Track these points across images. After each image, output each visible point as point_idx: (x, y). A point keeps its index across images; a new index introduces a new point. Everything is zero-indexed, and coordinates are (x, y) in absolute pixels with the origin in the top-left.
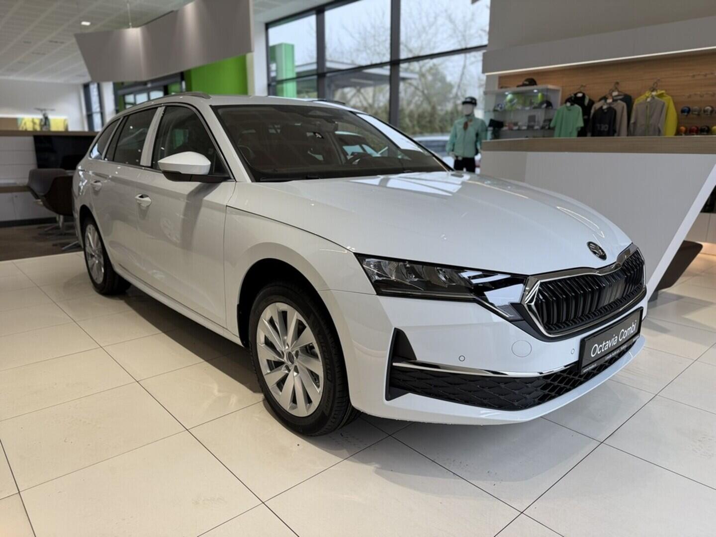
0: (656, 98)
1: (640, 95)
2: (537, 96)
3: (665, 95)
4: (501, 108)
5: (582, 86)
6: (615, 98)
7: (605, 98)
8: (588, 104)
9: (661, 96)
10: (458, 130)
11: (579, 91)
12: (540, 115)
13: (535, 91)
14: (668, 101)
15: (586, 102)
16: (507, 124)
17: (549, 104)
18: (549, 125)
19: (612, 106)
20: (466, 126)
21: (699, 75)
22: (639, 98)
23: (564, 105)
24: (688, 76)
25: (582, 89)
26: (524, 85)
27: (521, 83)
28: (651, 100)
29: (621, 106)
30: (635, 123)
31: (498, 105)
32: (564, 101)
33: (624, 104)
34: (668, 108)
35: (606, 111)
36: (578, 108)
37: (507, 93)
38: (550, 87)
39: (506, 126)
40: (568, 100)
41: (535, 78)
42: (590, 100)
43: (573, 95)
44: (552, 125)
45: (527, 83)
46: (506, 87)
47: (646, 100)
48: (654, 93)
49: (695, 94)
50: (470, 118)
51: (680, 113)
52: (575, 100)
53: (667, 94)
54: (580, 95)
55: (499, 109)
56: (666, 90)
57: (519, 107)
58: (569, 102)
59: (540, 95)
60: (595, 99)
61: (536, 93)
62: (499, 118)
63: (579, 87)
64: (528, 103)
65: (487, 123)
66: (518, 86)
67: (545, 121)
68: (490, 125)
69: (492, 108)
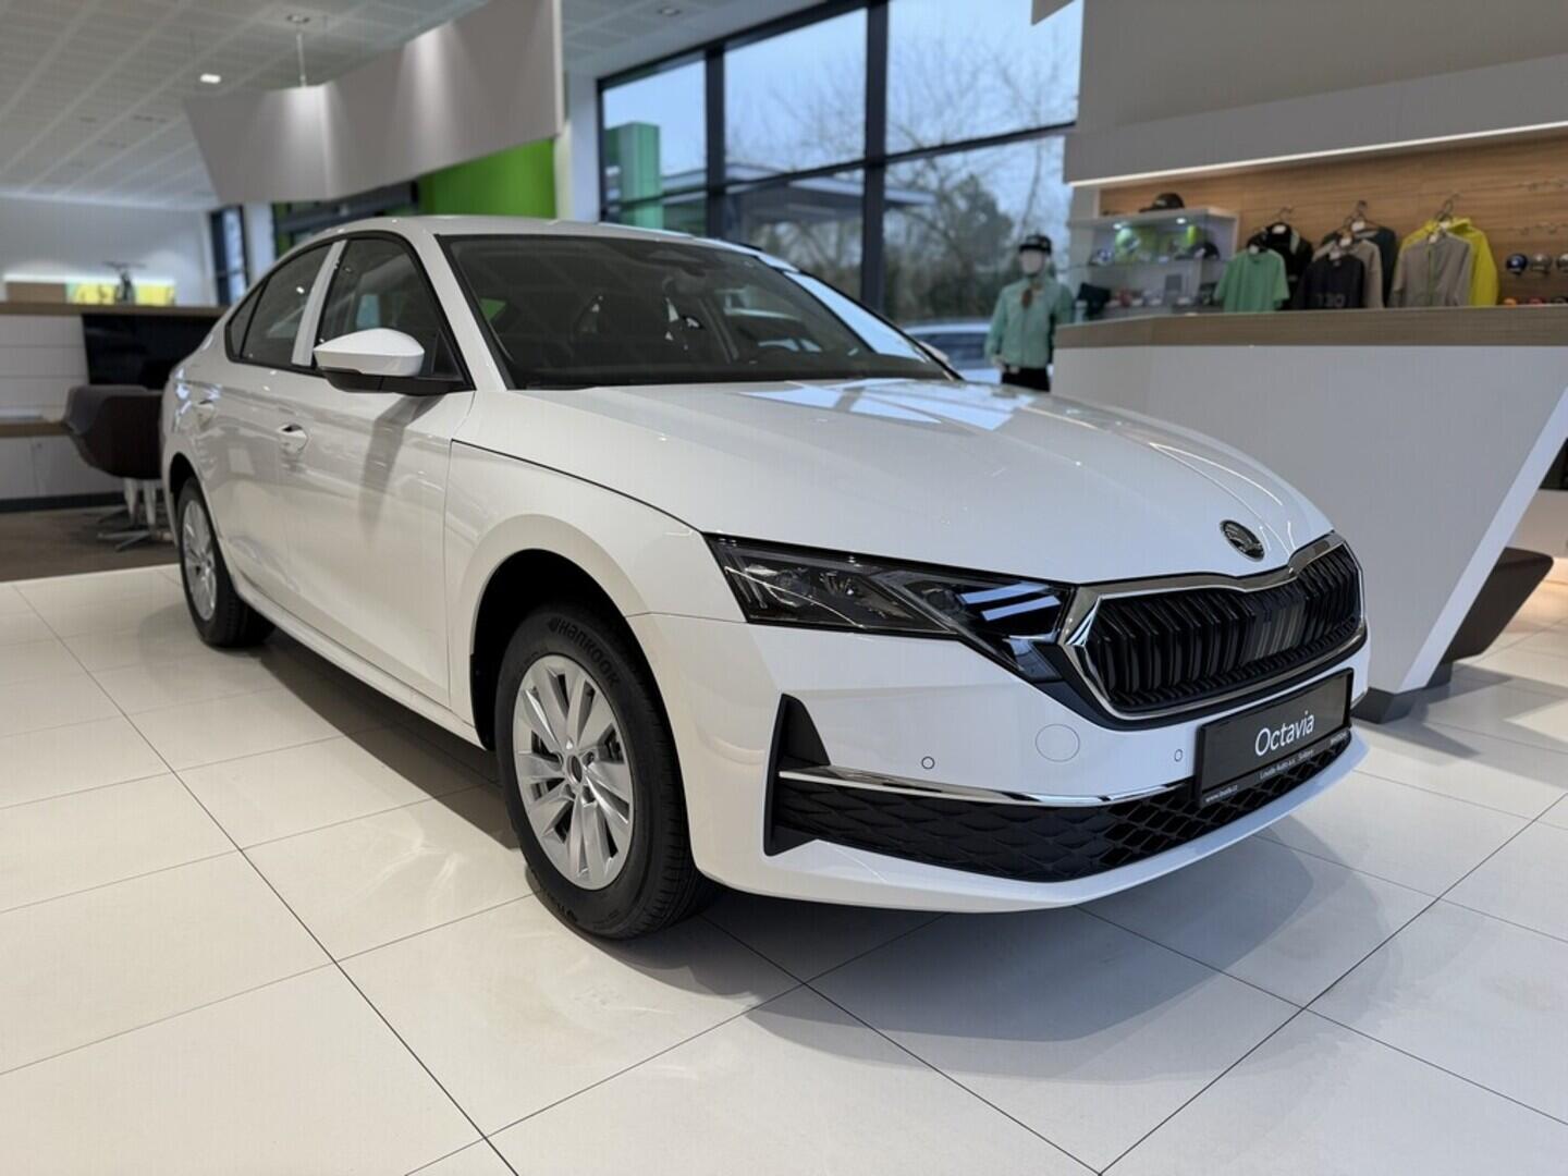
0: (1450, 235)
1: (1414, 228)
2: (1185, 232)
3: (1470, 228)
4: (1105, 259)
5: (1284, 209)
6: (1358, 236)
7: (1337, 237)
8: (1299, 249)
9: (1460, 230)
10: (1009, 306)
11: (1277, 220)
12: (1192, 274)
13: (1181, 221)
14: (1477, 241)
15: (1294, 244)
16: (1118, 294)
17: (1211, 250)
18: (1211, 296)
19: (1352, 252)
20: (1027, 299)
21: (1546, 184)
22: (1411, 237)
23: (1244, 252)
24: (1520, 186)
25: (1284, 216)
26: (1156, 208)
27: (1148, 204)
28: (1438, 240)
29: (1369, 251)
30: (1402, 292)
31: (1099, 253)
32: (1244, 243)
33: (1375, 248)
34: (1476, 257)
35: (1337, 264)
36: (1275, 258)
37: (1117, 226)
38: (1214, 211)
39: (1116, 298)
40: (1252, 241)
41: (1180, 193)
42: (1302, 241)
43: (1263, 230)
44: (1217, 294)
45: (1161, 203)
46: (1115, 213)
47: (1428, 238)
48: (1445, 225)
49: (1538, 227)
50: (1036, 281)
51: (1504, 269)
52: (1269, 240)
53: (1475, 226)
54: (1280, 230)
55: (1099, 261)
56: (1472, 218)
57: (1146, 257)
58: (1256, 244)
59: (1191, 230)
60: (1315, 238)
61: (1181, 225)
62: (1101, 283)
63: (1277, 211)
64: (1165, 246)
65: (1075, 291)
66: (1143, 211)
67: (1203, 287)
68: (1081, 297)
69: (1085, 261)
